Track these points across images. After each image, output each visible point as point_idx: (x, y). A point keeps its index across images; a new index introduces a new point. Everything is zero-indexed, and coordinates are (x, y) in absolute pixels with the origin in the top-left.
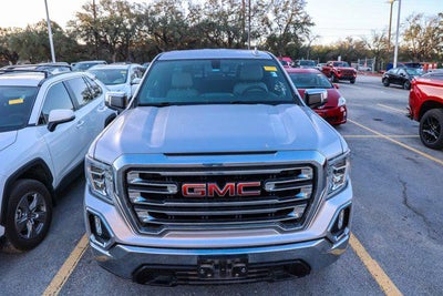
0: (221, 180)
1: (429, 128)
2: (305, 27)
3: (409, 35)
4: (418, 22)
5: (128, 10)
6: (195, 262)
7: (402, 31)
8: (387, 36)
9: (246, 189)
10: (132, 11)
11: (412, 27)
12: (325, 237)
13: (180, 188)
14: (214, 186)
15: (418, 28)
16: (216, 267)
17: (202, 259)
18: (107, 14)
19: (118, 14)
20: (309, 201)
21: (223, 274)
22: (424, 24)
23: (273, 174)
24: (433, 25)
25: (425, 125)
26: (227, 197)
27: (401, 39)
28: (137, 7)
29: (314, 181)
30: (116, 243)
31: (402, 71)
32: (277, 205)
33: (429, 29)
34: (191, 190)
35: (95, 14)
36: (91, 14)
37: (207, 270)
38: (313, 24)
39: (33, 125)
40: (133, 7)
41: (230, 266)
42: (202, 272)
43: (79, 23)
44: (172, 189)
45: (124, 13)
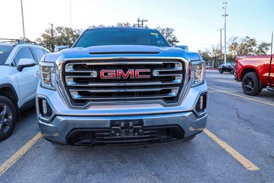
0: (125, 68)
1: (248, 84)
2: (174, 43)
3: (231, 48)
4: (235, 41)
5: (72, 33)
6: (108, 125)
7: (228, 46)
8: (219, 48)
9: (141, 73)
10: (74, 33)
11: (233, 44)
12: (192, 111)
13: (99, 74)
14: (120, 72)
15: (236, 44)
16: (122, 128)
17: (113, 123)
18: (60, 35)
19: (66, 35)
20: (181, 85)
21: (127, 133)
22: (239, 42)
23: (158, 65)
24: (244, 43)
25: (245, 83)
26: (129, 80)
27: (227, 50)
28: (77, 32)
29: (183, 72)
30: (56, 115)
31: (229, 64)
32: (161, 86)
33: (242, 44)
34: (106, 74)
35: (52, 35)
36: (50, 34)
37: (117, 131)
38: (178, 42)
39: (8, 65)
40: (75, 31)
41: (131, 128)
42: (113, 132)
43: (43, 39)
44: (94, 74)
45: (70, 35)
